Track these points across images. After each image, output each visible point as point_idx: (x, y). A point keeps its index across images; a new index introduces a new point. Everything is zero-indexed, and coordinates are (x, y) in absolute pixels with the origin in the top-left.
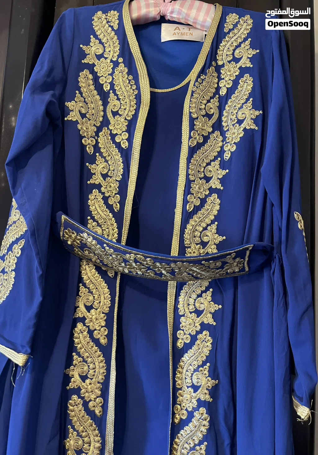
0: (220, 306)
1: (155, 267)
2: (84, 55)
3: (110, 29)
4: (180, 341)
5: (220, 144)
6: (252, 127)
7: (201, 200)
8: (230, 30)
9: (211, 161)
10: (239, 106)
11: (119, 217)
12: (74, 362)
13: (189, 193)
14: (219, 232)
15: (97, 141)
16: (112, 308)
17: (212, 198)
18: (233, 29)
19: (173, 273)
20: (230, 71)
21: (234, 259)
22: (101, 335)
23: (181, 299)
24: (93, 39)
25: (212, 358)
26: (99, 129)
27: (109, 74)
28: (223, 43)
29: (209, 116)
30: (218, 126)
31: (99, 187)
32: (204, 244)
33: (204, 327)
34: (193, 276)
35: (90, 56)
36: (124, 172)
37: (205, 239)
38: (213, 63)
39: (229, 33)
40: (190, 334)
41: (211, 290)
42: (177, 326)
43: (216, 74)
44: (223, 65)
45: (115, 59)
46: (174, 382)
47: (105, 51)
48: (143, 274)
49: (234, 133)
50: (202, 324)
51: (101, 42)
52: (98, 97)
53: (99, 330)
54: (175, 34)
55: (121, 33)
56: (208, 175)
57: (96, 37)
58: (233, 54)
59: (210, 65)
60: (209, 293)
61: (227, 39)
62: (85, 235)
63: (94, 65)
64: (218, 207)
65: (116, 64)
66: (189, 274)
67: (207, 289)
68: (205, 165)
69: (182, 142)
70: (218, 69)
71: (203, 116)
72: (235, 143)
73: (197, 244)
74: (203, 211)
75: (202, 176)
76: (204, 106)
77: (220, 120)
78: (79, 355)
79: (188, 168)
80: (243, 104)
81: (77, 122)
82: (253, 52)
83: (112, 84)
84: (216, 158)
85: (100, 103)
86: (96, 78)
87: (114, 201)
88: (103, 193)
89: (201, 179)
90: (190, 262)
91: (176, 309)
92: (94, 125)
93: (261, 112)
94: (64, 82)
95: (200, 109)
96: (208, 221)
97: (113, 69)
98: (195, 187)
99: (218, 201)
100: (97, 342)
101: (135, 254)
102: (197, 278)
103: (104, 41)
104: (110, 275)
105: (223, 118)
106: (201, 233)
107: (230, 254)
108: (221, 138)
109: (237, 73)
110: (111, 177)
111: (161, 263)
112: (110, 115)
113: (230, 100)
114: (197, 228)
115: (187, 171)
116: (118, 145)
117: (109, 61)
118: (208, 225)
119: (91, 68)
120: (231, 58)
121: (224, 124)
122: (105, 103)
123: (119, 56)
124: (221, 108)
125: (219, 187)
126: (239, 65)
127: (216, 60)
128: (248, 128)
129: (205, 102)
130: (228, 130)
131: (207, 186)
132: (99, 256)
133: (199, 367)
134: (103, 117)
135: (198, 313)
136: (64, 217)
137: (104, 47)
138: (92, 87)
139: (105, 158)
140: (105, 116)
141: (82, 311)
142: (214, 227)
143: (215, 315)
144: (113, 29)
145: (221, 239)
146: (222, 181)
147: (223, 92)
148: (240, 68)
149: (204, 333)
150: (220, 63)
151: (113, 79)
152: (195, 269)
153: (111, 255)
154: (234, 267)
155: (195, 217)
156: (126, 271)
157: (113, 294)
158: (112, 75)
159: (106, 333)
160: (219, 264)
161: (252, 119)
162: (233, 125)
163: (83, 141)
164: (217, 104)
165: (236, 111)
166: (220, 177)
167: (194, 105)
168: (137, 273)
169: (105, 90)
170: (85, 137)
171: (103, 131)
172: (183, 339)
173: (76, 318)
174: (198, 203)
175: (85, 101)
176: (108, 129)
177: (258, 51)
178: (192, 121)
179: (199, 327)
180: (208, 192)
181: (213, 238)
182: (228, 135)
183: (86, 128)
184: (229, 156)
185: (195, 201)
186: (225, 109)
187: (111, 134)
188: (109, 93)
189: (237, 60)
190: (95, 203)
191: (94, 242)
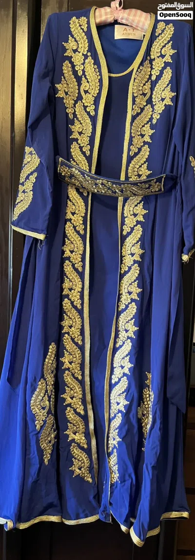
0: (147, 211)
1: (113, 187)
2: (65, 50)
3: (81, 31)
4: (124, 231)
5: (151, 113)
6: (170, 104)
7: (139, 149)
8: (160, 34)
9: (145, 124)
10: (162, 89)
11: (89, 159)
12: (66, 244)
13: (132, 144)
14: (148, 168)
15: (75, 110)
16: (86, 214)
17: (145, 148)
18: (161, 34)
19: (122, 191)
20: (158, 64)
21: (156, 183)
22: (81, 228)
23: (125, 208)
24: (70, 38)
25: (142, 239)
27: (81, 64)
28: (155, 43)
29: (144, 95)
30: (150, 101)
31: (77, 140)
32: (139, 176)
33: (138, 222)
34: (133, 193)
35: (69, 51)
36: (92, 131)
37: (140, 173)
38: (148, 57)
39: (158, 36)
40: (130, 227)
41: (143, 202)
42: (123, 223)
43: (149, 65)
44: (154, 59)
45: (85, 53)
46: (121, 253)
47: (78, 47)
48: (105, 193)
49: (159, 107)
50: (137, 221)
51: (76, 41)
52: (75, 80)
53: (80, 226)
54: (123, 34)
55: (89, 34)
56: (143, 133)
57: (72, 36)
58: (161, 52)
59: (146, 59)
60: (142, 204)
61: (157, 40)
62: (74, 169)
63: (72, 57)
64: (148, 153)
65: (86, 57)
66: (131, 192)
67: (141, 202)
68: (141, 126)
69: (127, 112)
70: (151, 61)
71: (141, 95)
72: (159, 113)
73: (135, 176)
74: (140, 155)
75: (140, 133)
76: (141, 88)
77: (151, 97)
78: (69, 239)
79: (131, 129)
80: (165, 88)
81: (63, 98)
82: (173, 52)
83: (84, 71)
84: (148, 122)
85: (76, 83)
86: (73, 66)
87: (87, 149)
88: (79, 144)
89: (138, 135)
90: (131, 184)
91: (123, 213)
92: (73, 100)
93: (176, 94)
94: (54, 70)
95: (139, 90)
96: (142, 162)
97: (84, 60)
98: (135, 141)
99: (148, 150)
100: (78, 232)
101: (102, 180)
102: (135, 195)
103: (78, 39)
104: (85, 195)
105: (153, 96)
106: (138, 169)
107: (153, 180)
108: (151, 109)
109: (163, 65)
110: (84, 134)
111: (116, 184)
112: (83, 93)
113: (158, 84)
114: (136, 166)
115: (131, 131)
116: (88, 113)
117: (81, 54)
118: (142, 164)
119: (69, 58)
120: (160, 54)
121: (153, 100)
122: (79, 85)
123: (88, 51)
124: (152, 89)
125: (149, 140)
126: (164, 60)
127: (150, 55)
128: (167, 104)
129: (142, 85)
130: (155, 105)
131: (142, 140)
132: (81, 182)
133: (135, 244)
135: (135, 215)
136: (60, 159)
137: (78, 44)
138: (71, 73)
139: (80, 121)
140: (79, 93)
141: (69, 216)
142: (146, 165)
143: (144, 216)
144: (84, 31)
145: (149, 172)
146: (151, 137)
147: (154, 78)
148: (165, 62)
149: (138, 225)
150: (152, 57)
151: (84, 67)
152: (134, 188)
153: (88, 181)
154: (155, 188)
155: (135, 159)
156: (96, 191)
157: (86, 206)
158: (83, 64)
159: (83, 228)
160: (147, 186)
161: (170, 98)
162: (159, 101)
163: (67, 111)
164: (150, 86)
165: (161, 92)
166: (150, 134)
167: (135, 88)
168: (102, 192)
169: (79, 75)
170: (68, 108)
171: (79, 103)
172: (126, 229)
173: (66, 220)
174: (137, 150)
175: (67, 84)
176: (82, 102)
177: (176, 51)
178: (134, 98)
179: (136, 223)
180: (142, 144)
181: (145, 172)
182: (155, 107)
183: (69, 102)
184: (156, 121)
185: (134, 149)
186: (154, 90)
187: (84, 106)
188: (81, 77)
189: (163, 56)
190: (75, 150)
191: (79, 173)
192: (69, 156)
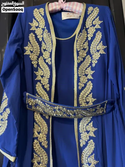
0: (97, 129)
1: (67, 112)
2: (31, 27)
5: (90, 60)
6: (103, 53)
7: (84, 84)
9: (87, 68)
11: (49, 93)
12: (34, 157)
13: (79, 82)
14: (93, 97)
15: (38, 62)
16: (49, 132)
17: (89, 83)
18: (91, 13)
19: (75, 114)
20: (91, 30)
21: (100, 107)
22: (45, 144)
23: (80, 126)
24: (34, 20)
26: (39, 57)
28: (88, 19)
29: (85, 49)
30: (89, 53)
31: (40, 81)
32: (88, 103)
33: (91, 138)
34: (83, 115)
35: (33, 27)
36: (50, 75)
37: (88, 101)
40: (85, 141)
41: (92, 122)
43: (86, 32)
45: (43, 28)
46: (81, 161)
47: (39, 25)
48: (62, 116)
49: (96, 56)
51: (37, 21)
52: (37, 44)
53: (44, 142)
54: (67, 16)
55: (45, 17)
56: (86, 73)
58: (92, 23)
59: (83, 28)
61: (89, 17)
62: (37, 100)
63: (35, 31)
64: (92, 87)
66: (81, 115)
67: (90, 122)
68: (85, 69)
69: (74, 61)
70: (87, 29)
71: (82, 50)
72: (97, 60)
73: (84, 103)
74: (86, 89)
76: (82, 46)
77: (89, 50)
78: (36, 154)
79: (78, 72)
80: (98, 43)
81: (29, 55)
82: (100, 22)
83: (43, 38)
84: (89, 66)
85: (38, 46)
86: (36, 36)
87: (47, 87)
88: (42, 84)
89: (83, 75)
90: (82, 109)
92: (36, 55)
93: (106, 46)
94: (23, 38)
96: (88, 93)
97: (43, 32)
98: (81, 79)
99: (92, 84)
100: (43, 147)
101: (59, 107)
102: (85, 116)
104: (47, 118)
105: (91, 50)
106: (86, 98)
107: (98, 105)
108: (90, 58)
109: (95, 31)
111: (70, 110)
113: (93, 42)
114: (84, 96)
116: (47, 64)
117: (41, 29)
119: (34, 32)
120: (92, 25)
121: (91, 52)
122: (40, 46)
123: (45, 26)
124: (89, 46)
125: (92, 78)
126: (95, 28)
127: (85, 26)
128: (102, 53)
129: (82, 44)
130: (93, 54)
131: (86, 78)
132: (43, 109)
133: (90, 155)
134: (40, 52)
135: (88, 132)
136: (27, 94)
137: (39, 23)
138: (35, 40)
139: (42, 69)
140: (41, 51)
141: (36, 135)
142: (91, 95)
143: (95, 133)
144: (42, 16)
145: (94, 100)
146: (92, 75)
147: (89, 39)
148: (96, 29)
149: (91, 140)
150: (87, 27)
151: (43, 36)
152: (84, 112)
153: (48, 108)
154: (100, 111)
155: (83, 92)
156: (55, 115)
157: (49, 126)
158: (42, 34)
159: (47, 143)
160: (94, 110)
161: (103, 49)
162: (95, 52)
163: (32, 62)
164: (87, 44)
165: (96, 46)
167: (78, 46)
168: (59, 116)
169: (40, 40)
170: (33, 61)
171: (40, 57)
172: (82, 143)
173: (34, 138)
175: (32, 46)
176: (42, 57)
177: (102, 21)
178: (78, 52)
179: (89, 138)
180: (87, 81)
181: (91, 100)
182: (93, 56)
183: (33, 57)
184: (95, 65)
185: (82, 85)
186: (91, 46)
187: (44, 59)
188: (42, 42)
189: (94, 26)
190: (39, 88)
191: (41, 103)
192: (34, 92)
